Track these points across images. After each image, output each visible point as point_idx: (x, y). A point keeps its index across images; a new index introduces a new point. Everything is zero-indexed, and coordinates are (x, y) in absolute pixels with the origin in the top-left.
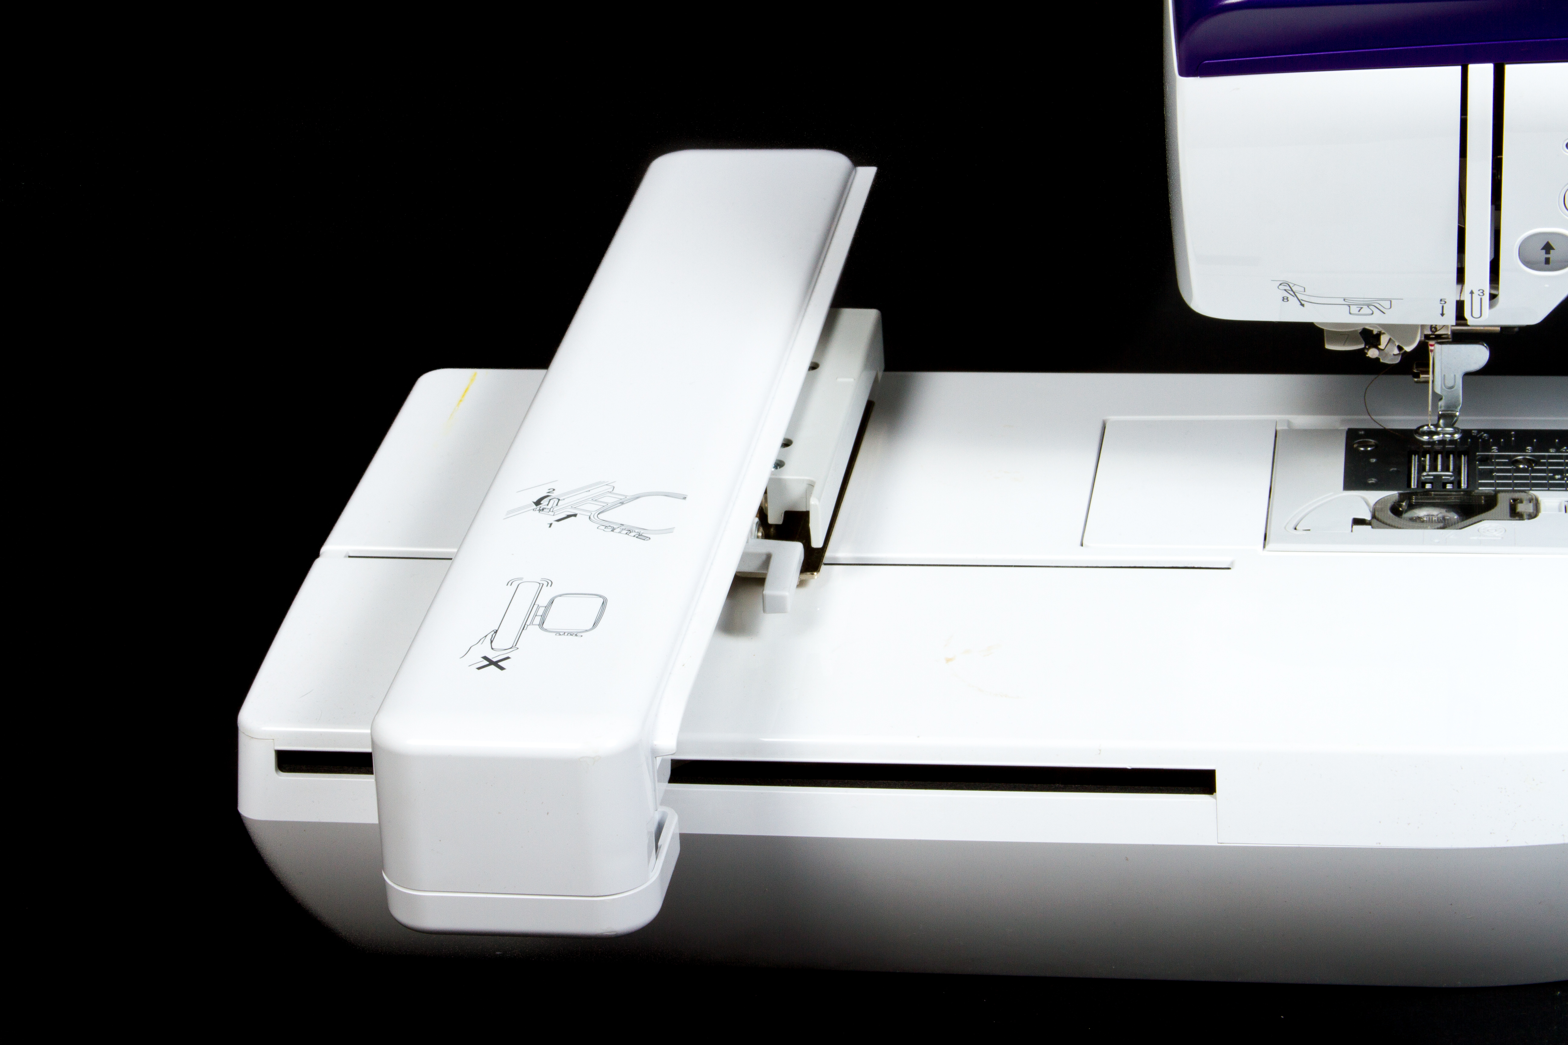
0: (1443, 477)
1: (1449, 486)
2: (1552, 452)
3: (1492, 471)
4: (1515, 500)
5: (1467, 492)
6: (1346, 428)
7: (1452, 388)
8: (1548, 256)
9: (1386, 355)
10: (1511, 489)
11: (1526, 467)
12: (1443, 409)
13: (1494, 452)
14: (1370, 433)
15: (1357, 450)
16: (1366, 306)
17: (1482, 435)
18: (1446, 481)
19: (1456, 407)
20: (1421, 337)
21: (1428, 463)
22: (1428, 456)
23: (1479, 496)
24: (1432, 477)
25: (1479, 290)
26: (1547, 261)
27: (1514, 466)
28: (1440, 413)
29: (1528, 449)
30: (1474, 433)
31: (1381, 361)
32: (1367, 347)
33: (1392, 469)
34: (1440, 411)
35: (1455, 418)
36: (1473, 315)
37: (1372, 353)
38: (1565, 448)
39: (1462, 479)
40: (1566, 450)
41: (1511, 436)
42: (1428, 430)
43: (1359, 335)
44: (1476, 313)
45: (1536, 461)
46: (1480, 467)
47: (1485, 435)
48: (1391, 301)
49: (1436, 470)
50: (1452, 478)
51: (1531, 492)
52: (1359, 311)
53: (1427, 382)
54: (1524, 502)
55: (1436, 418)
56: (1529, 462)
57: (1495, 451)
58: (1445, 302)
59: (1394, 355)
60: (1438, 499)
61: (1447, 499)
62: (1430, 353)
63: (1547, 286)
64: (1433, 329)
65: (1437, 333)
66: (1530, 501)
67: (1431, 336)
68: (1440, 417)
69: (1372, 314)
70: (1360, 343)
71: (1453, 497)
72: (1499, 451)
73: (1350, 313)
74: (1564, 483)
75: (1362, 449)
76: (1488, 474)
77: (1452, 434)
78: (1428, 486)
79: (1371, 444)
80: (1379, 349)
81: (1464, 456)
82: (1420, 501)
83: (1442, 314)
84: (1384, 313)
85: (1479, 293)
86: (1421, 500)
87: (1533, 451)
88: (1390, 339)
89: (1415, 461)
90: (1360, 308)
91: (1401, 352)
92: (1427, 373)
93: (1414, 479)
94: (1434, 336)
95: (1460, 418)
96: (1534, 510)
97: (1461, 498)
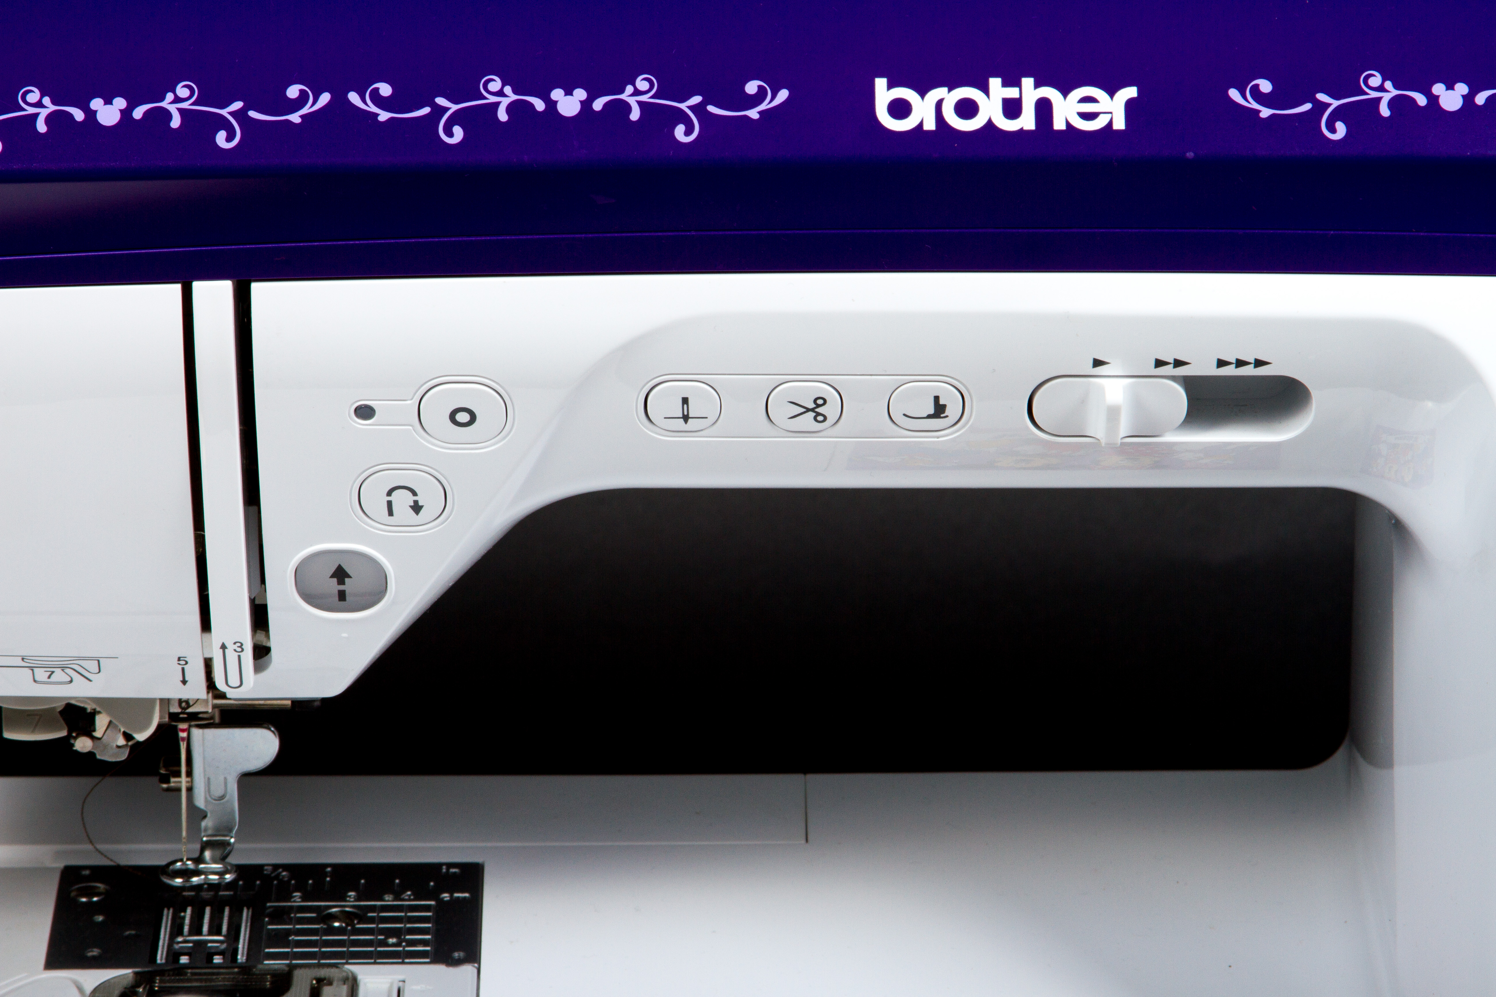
0: (209, 945)
1: (217, 960)
2: (389, 900)
3: (289, 933)
4: (320, 980)
5: (245, 969)
6: (61, 865)
7: (222, 798)
8: (342, 587)
9: (105, 747)
10: (316, 961)
11: (344, 925)
12: (210, 832)
13: (295, 902)
14: (99, 873)
15: (75, 901)
16: (60, 669)
17: (280, 873)
18: (213, 951)
19: (231, 830)
20: (161, 717)
21: (187, 921)
22: (189, 910)
23: (264, 974)
24: (191, 945)
25: (235, 643)
26: (342, 595)
27: (325, 923)
28: (205, 839)
29: (350, 896)
30: (266, 870)
31: (98, 757)
32: (74, 735)
33: (128, 933)
34: (204, 836)
35: (229, 848)
36: (230, 683)
37: (83, 744)
38: (409, 893)
39: (240, 946)
40: (409, 896)
41: (326, 875)
42: (184, 867)
43: (59, 715)
44: (234, 680)
45: (360, 915)
46: (270, 927)
47: (284, 873)
48: (98, 661)
49: (199, 932)
50: (224, 946)
51: (345, 966)
52: (49, 677)
53: (179, 790)
54: (335, 984)
55: (198, 846)
56: (347, 917)
57: (297, 899)
58: (187, 663)
59: (118, 747)
60: (196, 980)
61: (211, 980)
62: (181, 743)
63: (345, 635)
64: (184, 704)
65: (190, 710)
66: (345, 980)
67: (181, 716)
68: (205, 846)
69: (71, 681)
70: (60, 729)
71: (221, 977)
72: (304, 899)
73: (35, 681)
74: (401, 951)
75: (84, 900)
76: (281, 939)
77: (221, 874)
78: (184, 960)
79: (97, 891)
80: (93, 738)
81: (248, 909)
82: (168, 985)
83: (184, 682)
84: (90, 681)
85: (235, 647)
86: (169, 983)
87: (358, 899)
88: (110, 722)
89: (167, 918)
90: (50, 673)
91: (130, 743)
92: (178, 774)
93: (163, 948)
94: (185, 716)
95: (237, 846)
97: (234, 978)
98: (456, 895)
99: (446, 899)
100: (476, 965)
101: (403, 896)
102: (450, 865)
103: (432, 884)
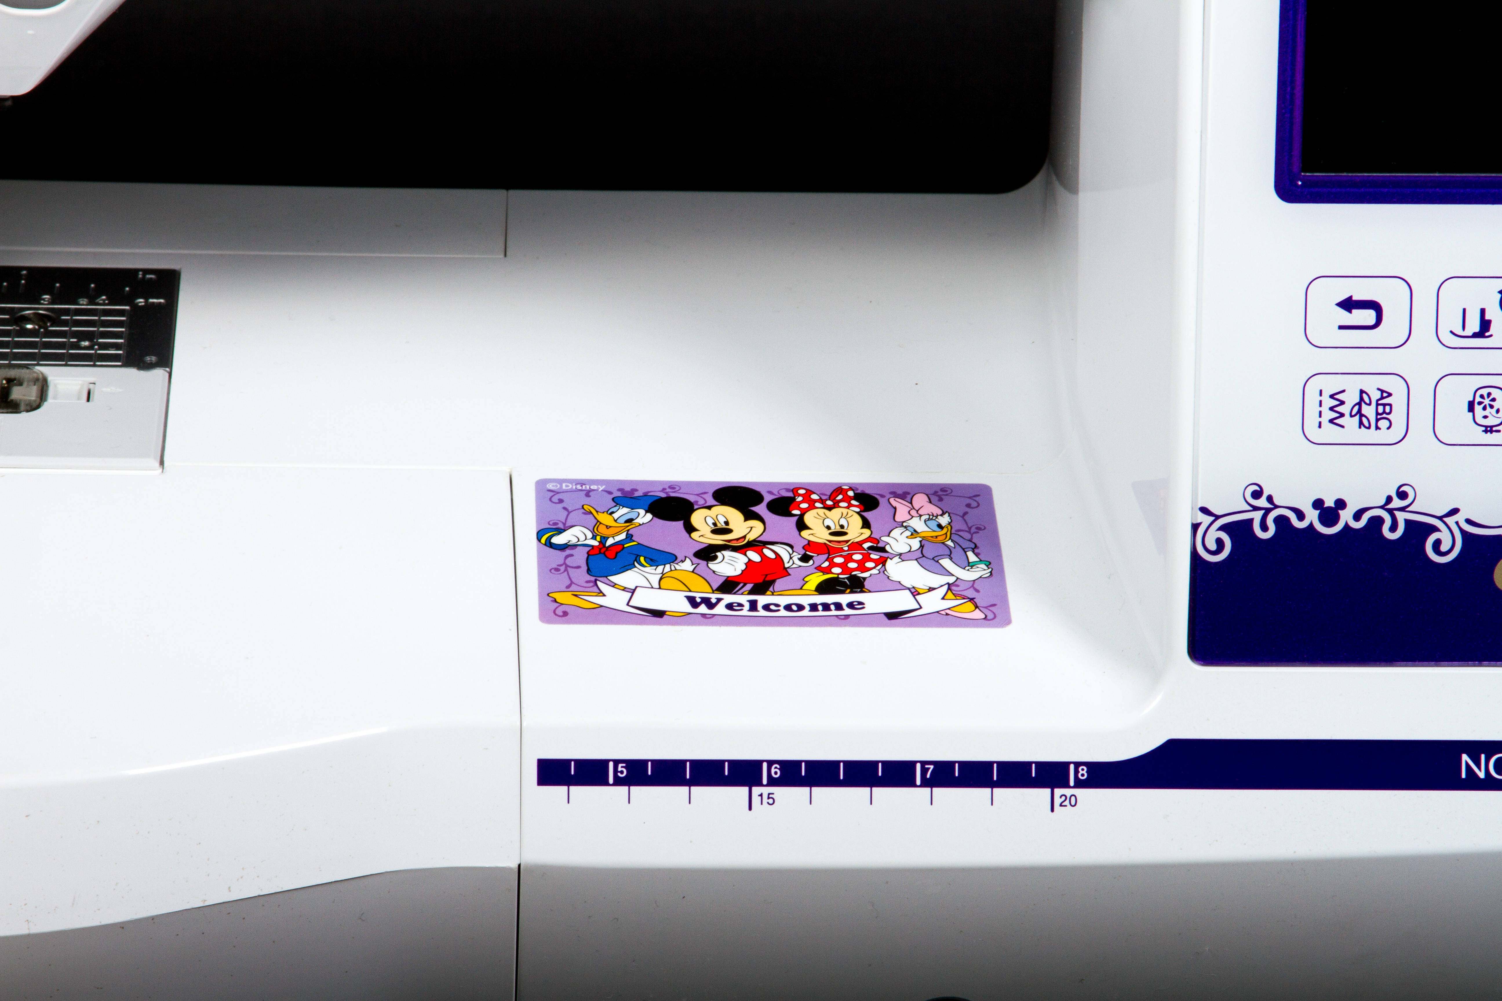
2: (83, 304)
4: (10, 381)
10: (7, 362)
11: (37, 327)
27: (17, 325)
29: (44, 299)
38: (104, 297)
40: (104, 300)
41: (21, 277)
45: (54, 318)
51: (38, 368)
54: (25, 384)
56: (41, 319)
63: (30, 32)
66: (34, 382)
74: (93, 353)
87: (52, 302)
96: (37, 397)
98: (151, 300)
99: (140, 304)
100: (168, 369)
101: (97, 301)
102: (146, 271)
103: (127, 289)
